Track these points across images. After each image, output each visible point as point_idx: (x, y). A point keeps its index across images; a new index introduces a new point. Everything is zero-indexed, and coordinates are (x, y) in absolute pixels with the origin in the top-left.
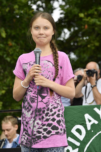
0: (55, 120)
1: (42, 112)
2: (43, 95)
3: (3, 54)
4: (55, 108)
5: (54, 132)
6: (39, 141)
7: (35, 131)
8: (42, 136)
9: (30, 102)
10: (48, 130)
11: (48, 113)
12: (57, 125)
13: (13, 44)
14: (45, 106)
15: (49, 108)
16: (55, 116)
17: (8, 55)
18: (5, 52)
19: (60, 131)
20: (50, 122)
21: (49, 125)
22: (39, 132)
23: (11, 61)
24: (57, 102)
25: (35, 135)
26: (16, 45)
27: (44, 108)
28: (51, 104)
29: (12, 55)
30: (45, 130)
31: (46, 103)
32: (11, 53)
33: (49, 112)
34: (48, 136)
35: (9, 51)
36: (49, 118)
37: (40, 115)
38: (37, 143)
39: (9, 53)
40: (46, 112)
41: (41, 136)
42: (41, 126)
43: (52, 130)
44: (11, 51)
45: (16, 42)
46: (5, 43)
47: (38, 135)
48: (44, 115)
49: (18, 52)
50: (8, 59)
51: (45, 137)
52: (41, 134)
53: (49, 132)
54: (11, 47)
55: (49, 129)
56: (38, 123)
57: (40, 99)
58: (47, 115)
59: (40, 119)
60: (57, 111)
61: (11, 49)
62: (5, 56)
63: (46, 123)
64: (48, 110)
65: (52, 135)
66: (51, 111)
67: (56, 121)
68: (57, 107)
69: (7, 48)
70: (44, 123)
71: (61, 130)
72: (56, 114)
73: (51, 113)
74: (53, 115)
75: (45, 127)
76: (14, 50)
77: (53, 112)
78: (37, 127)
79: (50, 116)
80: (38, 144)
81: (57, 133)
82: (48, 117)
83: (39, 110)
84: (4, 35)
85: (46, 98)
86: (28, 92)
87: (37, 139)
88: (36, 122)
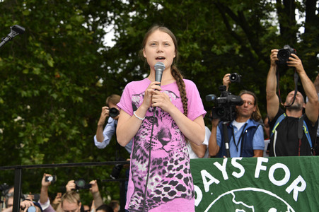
0: (182, 176)
1: (162, 164)
2: (164, 139)
3: (48, 88)
4: (181, 159)
5: (179, 194)
6: (157, 204)
7: (153, 190)
8: (162, 197)
9: (145, 150)
10: (172, 190)
11: (173, 166)
12: (184, 185)
13: (62, 75)
15: (173, 159)
16: (181, 171)
17: (55, 90)
18: (50, 86)
19: (187, 193)
20: (175, 179)
21: (173, 183)
22: (158, 192)
23: (58, 98)
24: (184, 151)
25: (152, 195)
26: (65, 76)
27: (166, 158)
28: (175, 155)
29: (60, 90)
30: (167, 189)
31: (168, 152)
32: (58, 88)
33: (173, 164)
34: (170, 198)
35: (56, 84)
36: (173, 173)
37: (160, 167)
38: (154, 207)
39: (56, 87)
40: (169, 164)
41: (160, 197)
42: (161, 184)
43: (177, 191)
44: (59, 85)
45: (65, 74)
46: (50, 74)
47: (156, 196)
48: (166, 168)
49: (68, 87)
50: (55, 96)
51: (166, 200)
52: (160, 195)
53: (172, 193)
54: (59, 79)
55: (173, 188)
56: (157, 180)
57: (160, 145)
58: (170, 168)
59: (160, 174)
60: (184, 165)
61: (59, 83)
62: (50, 92)
63: (170, 180)
64: (172, 161)
65: (176, 197)
66: (176, 163)
67: (182, 179)
68: (184, 159)
69: (53, 81)
71: (189, 192)
72: (184, 169)
73: (175, 167)
74: (178, 169)
75: (167, 185)
76: (64, 84)
77: (178, 166)
78: (156, 184)
79: (174, 170)
80: (156, 208)
81: (184, 196)
82: (171, 172)
83: (159, 161)
84: (51, 63)
85: (169, 144)
86: (141, 136)
87: (154, 202)
88: (154, 178)
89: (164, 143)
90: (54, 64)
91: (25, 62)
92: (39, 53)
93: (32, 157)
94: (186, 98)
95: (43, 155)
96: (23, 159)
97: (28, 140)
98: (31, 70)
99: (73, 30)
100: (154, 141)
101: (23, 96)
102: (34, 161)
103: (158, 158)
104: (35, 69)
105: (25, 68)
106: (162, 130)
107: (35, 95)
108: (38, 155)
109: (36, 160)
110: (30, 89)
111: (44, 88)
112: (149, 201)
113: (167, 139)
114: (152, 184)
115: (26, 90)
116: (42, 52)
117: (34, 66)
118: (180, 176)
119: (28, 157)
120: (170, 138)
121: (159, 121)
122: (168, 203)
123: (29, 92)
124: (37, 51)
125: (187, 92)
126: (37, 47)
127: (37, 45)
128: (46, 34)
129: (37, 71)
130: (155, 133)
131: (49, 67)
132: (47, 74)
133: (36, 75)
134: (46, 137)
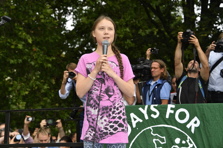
0: (121, 118)
1: (108, 110)
2: (110, 93)
3: (28, 58)
4: (121, 107)
5: (120, 129)
6: (106, 137)
7: (103, 127)
8: (109, 132)
10: (115, 127)
11: (115, 111)
13: (37, 49)
14: (112, 104)
15: (115, 107)
17: (32, 59)
20: (117, 120)
21: (116, 122)
22: (106, 129)
23: (35, 64)
25: (102, 131)
26: (39, 50)
27: (111, 106)
28: (117, 103)
30: (111, 127)
31: (112, 102)
32: (35, 58)
33: (115, 110)
34: (114, 132)
37: (107, 112)
38: (104, 139)
39: (33, 57)
40: (113, 110)
42: (108, 123)
43: (118, 128)
44: (35, 56)
45: (39, 48)
46: (29, 48)
47: (105, 131)
48: (111, 113)
49: (41, 57)
50: (33, 63)
51: (111, 134)
52: (108, 131)
53: (116, 129)
54: (35, 52)
55: (116, 126)
57: (107, 97)
58: (113, 112)
59: (107, 116)
60: (122, 110)
61: (35, 55)
62: (29, 60)
63: (113, 120)
64: (114, 108)
65: (118, 131)
66: (118, 109)
67: (122, 119)
68: (122, 106)
69: (31, 53)
70: (111, 120)
71: (126, 128)
73: (117, 112)
74: (119, 113)
75: (112, 124)
76: (39, 55)
77: (119, 111)
79: (116, 114)
81: (123, 130)
82: (114, 115)
83: (106, 108)
84: (30, 41)
85: (113, 97)
86: (93, 91)
87: (104, 135)
88: (103, 119)
89: (110, 96)
90: (32, 42)
91: (12, 40)
92: (22, 34)
93: (17, 104)
94: (122, 66)
95: (25, 103)
96: (12, 105)
97: (15, 93)
98: (16, 46)
99: (45, 19)
100: (103, 94)
101: (11, 63)
102: (19, 107)
103: (106, 106)
104: (19, 45)
105: (12, 45)
106: (108, 87)
107: (19, 62)
108: (21, 103)
109: (20, 106)
110: (16, 58)
111: (25, 58)
112: (100, 134)
113: (112, 94)
114: (102, 123)
115: (13, 59)
116: (24, 34)
117: (19, 43)
118: (120, 118)
119: (15, 104)
120: (114, 93)
121: (106, 81)
122: (113, 135)
123: (15, 60)
124: (20, 33)
125: (123, 62)
126: (21, 30)
127: (21, 29)
128: (26, 21)
129: (20, 46)
130: (103, 89)
131: (28, 44)
132: (27, 49)
133: (20, 49)
134: (27, 91)
